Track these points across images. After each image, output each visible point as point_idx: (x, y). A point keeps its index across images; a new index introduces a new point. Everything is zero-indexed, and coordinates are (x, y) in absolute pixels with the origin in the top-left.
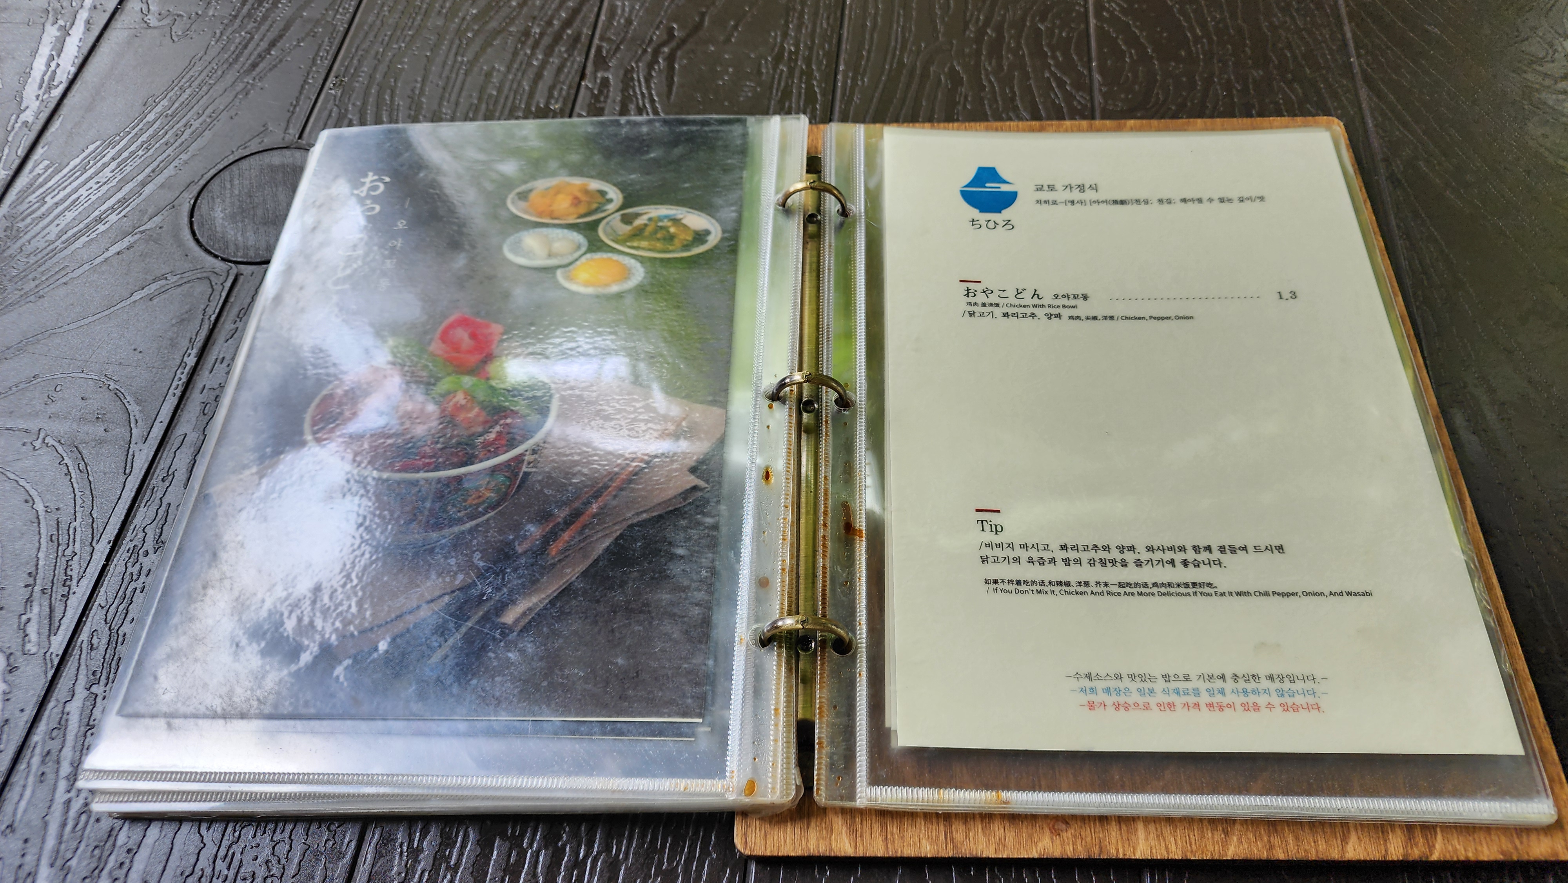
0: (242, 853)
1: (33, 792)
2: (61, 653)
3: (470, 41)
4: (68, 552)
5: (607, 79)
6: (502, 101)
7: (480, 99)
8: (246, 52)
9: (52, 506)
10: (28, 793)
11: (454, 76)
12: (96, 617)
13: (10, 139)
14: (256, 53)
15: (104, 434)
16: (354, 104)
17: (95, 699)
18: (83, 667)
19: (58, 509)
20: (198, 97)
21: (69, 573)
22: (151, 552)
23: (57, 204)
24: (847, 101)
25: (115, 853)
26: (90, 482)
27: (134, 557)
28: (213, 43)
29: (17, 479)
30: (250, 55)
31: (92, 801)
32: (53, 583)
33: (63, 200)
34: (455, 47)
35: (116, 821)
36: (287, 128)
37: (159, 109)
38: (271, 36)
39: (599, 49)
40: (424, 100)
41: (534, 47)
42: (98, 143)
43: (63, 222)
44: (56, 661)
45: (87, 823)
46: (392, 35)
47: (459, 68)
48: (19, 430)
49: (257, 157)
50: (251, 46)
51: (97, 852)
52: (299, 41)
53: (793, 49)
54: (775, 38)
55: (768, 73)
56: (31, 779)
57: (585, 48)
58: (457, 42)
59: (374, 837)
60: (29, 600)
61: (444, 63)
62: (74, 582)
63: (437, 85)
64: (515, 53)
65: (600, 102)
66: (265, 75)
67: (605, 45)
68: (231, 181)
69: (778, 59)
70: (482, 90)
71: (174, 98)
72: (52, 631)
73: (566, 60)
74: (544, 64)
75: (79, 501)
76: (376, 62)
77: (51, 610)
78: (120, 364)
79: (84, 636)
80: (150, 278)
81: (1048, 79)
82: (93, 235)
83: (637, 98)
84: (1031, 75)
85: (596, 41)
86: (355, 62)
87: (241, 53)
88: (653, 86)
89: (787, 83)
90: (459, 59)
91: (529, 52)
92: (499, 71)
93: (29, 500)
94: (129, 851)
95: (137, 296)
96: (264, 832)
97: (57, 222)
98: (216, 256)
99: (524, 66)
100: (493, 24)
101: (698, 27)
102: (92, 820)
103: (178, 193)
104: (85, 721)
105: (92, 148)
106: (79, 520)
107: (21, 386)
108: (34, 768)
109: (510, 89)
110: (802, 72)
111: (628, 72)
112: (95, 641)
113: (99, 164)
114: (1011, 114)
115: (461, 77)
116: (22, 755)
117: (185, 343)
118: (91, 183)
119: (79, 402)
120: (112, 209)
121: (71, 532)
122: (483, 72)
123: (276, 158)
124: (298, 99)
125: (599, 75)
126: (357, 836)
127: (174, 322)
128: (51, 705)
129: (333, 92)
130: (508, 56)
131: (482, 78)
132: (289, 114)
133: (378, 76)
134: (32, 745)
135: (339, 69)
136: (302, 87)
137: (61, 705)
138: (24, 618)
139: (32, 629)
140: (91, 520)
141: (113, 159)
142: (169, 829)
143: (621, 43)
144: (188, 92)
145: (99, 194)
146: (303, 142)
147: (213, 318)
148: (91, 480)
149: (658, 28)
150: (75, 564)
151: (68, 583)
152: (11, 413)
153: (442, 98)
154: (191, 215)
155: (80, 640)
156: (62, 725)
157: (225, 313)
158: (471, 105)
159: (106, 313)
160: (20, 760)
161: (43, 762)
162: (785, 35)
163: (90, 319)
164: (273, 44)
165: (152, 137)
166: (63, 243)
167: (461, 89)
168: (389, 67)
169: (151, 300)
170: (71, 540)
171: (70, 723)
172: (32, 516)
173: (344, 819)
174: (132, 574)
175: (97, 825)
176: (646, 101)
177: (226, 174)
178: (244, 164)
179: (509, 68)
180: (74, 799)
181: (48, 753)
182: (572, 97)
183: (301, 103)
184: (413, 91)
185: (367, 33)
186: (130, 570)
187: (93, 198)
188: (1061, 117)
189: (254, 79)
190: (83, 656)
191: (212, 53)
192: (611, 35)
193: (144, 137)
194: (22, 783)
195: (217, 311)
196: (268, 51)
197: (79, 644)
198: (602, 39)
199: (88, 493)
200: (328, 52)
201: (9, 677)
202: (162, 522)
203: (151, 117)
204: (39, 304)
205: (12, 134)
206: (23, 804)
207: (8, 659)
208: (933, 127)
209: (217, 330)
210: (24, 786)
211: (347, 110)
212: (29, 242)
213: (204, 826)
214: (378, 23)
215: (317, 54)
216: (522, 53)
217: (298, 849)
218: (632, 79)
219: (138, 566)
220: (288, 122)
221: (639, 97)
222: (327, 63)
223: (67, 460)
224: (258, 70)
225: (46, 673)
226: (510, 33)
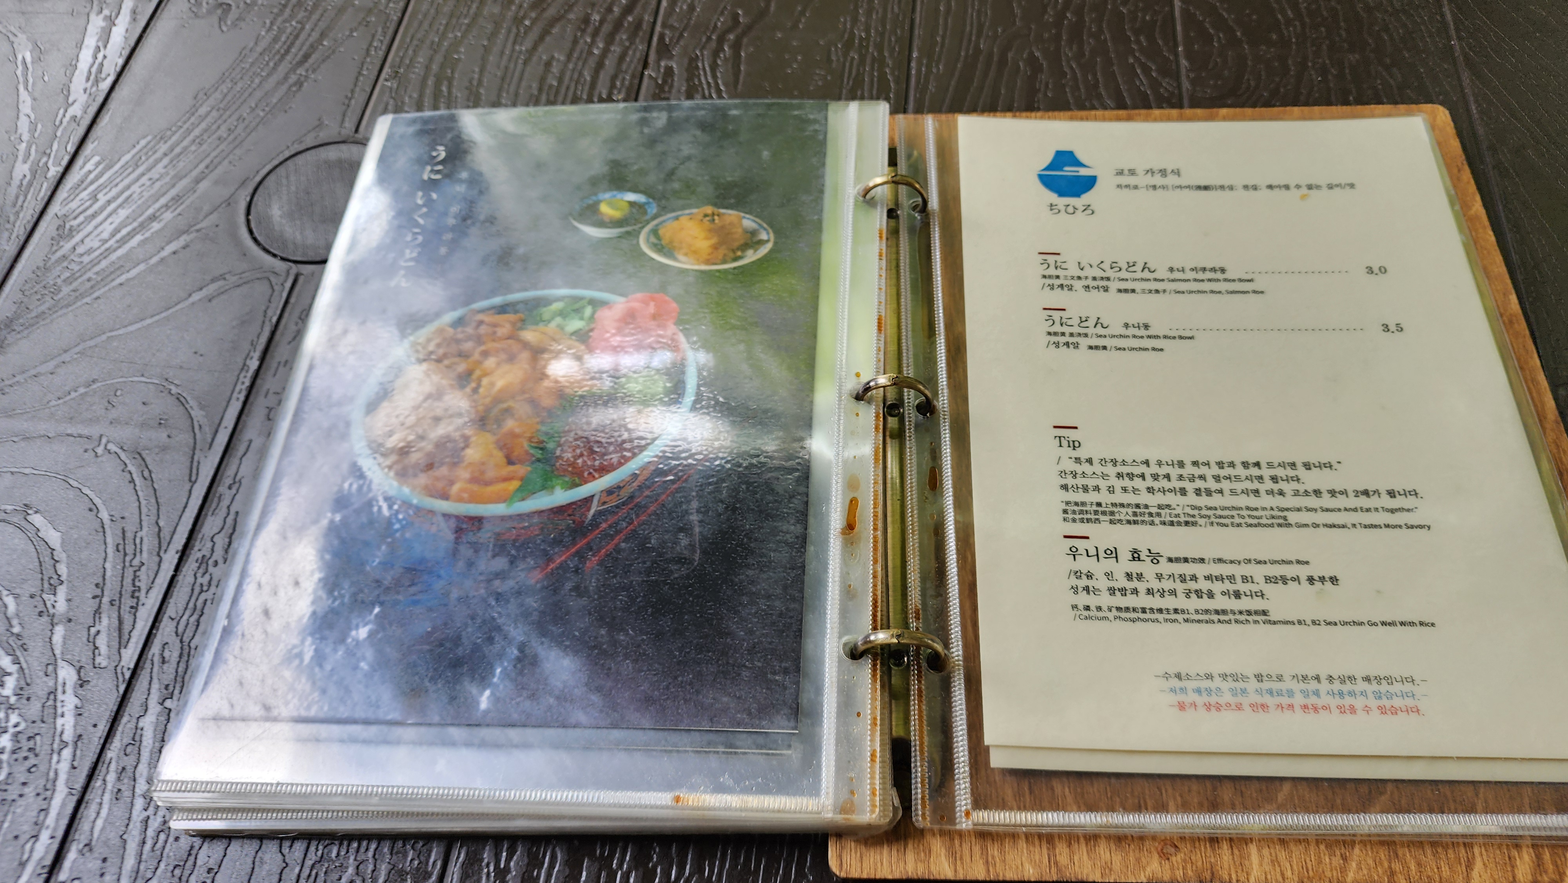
0: (326, 873)
1: (110, 809)
2: (132, 666)
3: (528, 29)
4: (136, 562)
5: (671, 68)
6: (563, 90)
7: (540, 90)
8: (298, 43)
9: (117, 517)
10: (104, 812)
11: (512, 66)
12: (166, 628)
13: (59, 134)
14: (308, 44)
15: (168, 440)
16: (410, 97)
17: (169, 715)
18: (155, 681)
19: (123, 518)
20: (250, 90)
21: (137, 584)
22: (221, 561)
23: (109, 202)
24: (922, 89)
25: (196, 872)
26: (155, 490)
27: (204, 566)
28: (263, 33)
29: (80, 486)
30: (303, 44)
31: (171, 818)
32: (121, 594)
33: (115, 198)
34: (512, 36)
35: (194, 839)
36: (343, 121)
37: (211, 101)
38: (322, 25)
39: (662, 37)
40: (482, 91)
41: (595, 35)
42: (149, 138)
43: (117, 219)
44: (128, 675)
45: (166, 842)
46: (447, 24)
47: (518, 58)
48: (80, 436)
49: (313, 152)
50: (302, 37)
51: (177, 872)
52: (352, 31)
53: (863, 35)
54: (845, 23)
55: (838, 60)
56: (107, 797)
57: (647, 36)
58: (514, 30)
59: (459, 857)
60: (97, 612)
61: (502, 53)
62: (143, 592)
63: (496, 75)
64: (575, 42)
65: (664, 92)
66: (319, 67)
67: (667, 32)
68: (287, 177)
69: (848, 45)
70: (543, 80)
71: (225, 91)
72: (122, 643)
73: (628, 48)
74: (605, 52)
75: (144, 510)
76: (432, 52)
77: (120, 622)
78: (181, 367)
79: (155, 649)
80: (208, 278)
81: (1133, 65)
82: (148, 234)
83: (703, 89)
84: (1115, 61)
85: (658, 28)
86: (410, 52)
87: (292, 44)
88: (719, 75)
89: (858, 70)
90: (517, 48)
91: (589, 40)
92: (558, 60)
93: (93, 509)
94: (209, 871)
95: (196, 297)
96: (348, 852)
97: (110, 220)
98: (275, 256)
99: (584, 55)
100: (551, 12)
101: (763, 13)
102: (171, 839)
103: (233, 189)
104: (159, 736)
105: (143, 143)
106: (145, 529)
107: (82, 390)
108: (109, 786)
109: (571, 79)
110: (874, 59)
111: (693, 60)
112: (167, 654)
113: (151, 160)
114: (1096, 103)
115: (520, 66)
116: (97, 772)
117: (246, 346)
118: (144, 180)
119: (141, 407)
120: (167, 206)
121: (138, 541)
122: (543, 63)
123: (332, 153)
124: (352, 91)
125: (663, 64)
126: (442, 856)
127: (234, 323)
128: (125, 719)
129: (389, 84)
130: (568, 45)
131: (541, 68)
132: (344, 107)
133: (435, 67)
134: (107, 762)
135: (393, 60)
136: (357, 79)
137: (135, 720)
138: (93, 631)
139: (102, 642)
140: (157, 530)
141: (165, 155)
142: (250, 847)
143: (684, 29)
144: (240, 85)
145: (152, 192)
146: (359, 136)
147: (274, 320)
148: (156, 486)
149: (722, 13)
150: (142, 574)
151: (137, 594)
152: (71, 418)
153: (500, 90)
154: (248, 213)
155: (151, 653)
156: (136, 740)
157: (286, 315)
158: (532, 95)
159: (163, 315)
160: (95, 777)
161: (119, 779)
162: (855, 20)
163: (149, 321)
164: (323, 35)
165: (206, 131)
166: (117, 242)
167: (521, 79)
168: (445, 57)
169: (210, 301)
170: (138, 550)
171: (144, 738)
172: (97, 525)
173: (428, 838)
174: (202, 585)
175: (175, 845)
176: (713, 91)
177: (281, 170)
178: (300, 159)
179: (569, 57)
180: (152, 817)
181: (124, 769)
182: (636, 87)
183: (356, 95)
184: (470, 82)
185: (421, 23)
186: (199, 580)
187: (146, 195)
188: (1148, 107)
189: (307, 71)
190: (155, 670)
191: (263, 44)
192: (673, 21)
193: (197, 132)
194: (98, 800)
195: (278, 312)
196: (320, 41)
197: (150, 657)
198: (664, 25)
199: (153, 500)
200: (382, 42)
201: (80, 691)
202: (231, 531)
203: (203, 111)
204: (95, 305)
205: (61, 129)
206: (100, 823)
207: (79, 672)
208: (1014, 116)
209: (278, 333)
210: (101, 804)
211: (403, 103)
212: (82, 241)
213: (286, 844)
214: (432, 11)
215: (370, 45)
216: (582, 41)
217: (384, 869)
218: (697, 68)
219: (207, 577)
220: (344, 115)
221: (705, 86)
222: (381, 54)
223: (130, 467)
224: (311, 61)
225: (117, 686)
226: (569, 20)
